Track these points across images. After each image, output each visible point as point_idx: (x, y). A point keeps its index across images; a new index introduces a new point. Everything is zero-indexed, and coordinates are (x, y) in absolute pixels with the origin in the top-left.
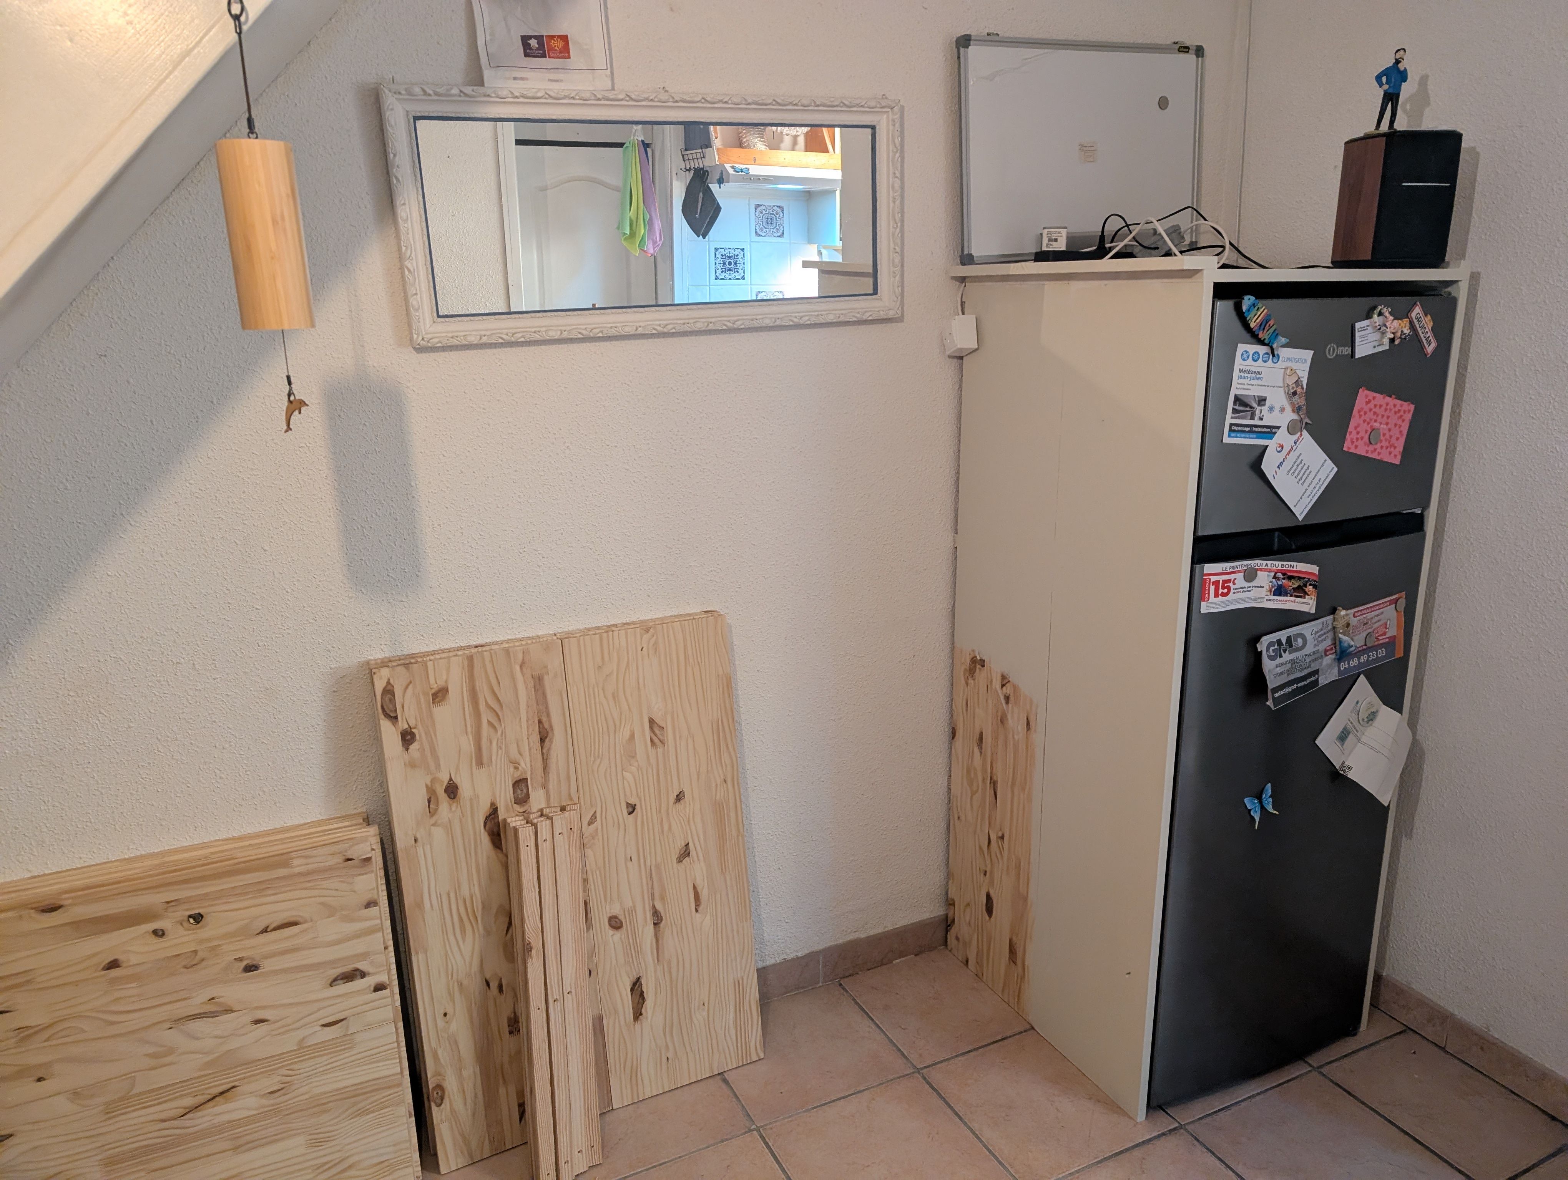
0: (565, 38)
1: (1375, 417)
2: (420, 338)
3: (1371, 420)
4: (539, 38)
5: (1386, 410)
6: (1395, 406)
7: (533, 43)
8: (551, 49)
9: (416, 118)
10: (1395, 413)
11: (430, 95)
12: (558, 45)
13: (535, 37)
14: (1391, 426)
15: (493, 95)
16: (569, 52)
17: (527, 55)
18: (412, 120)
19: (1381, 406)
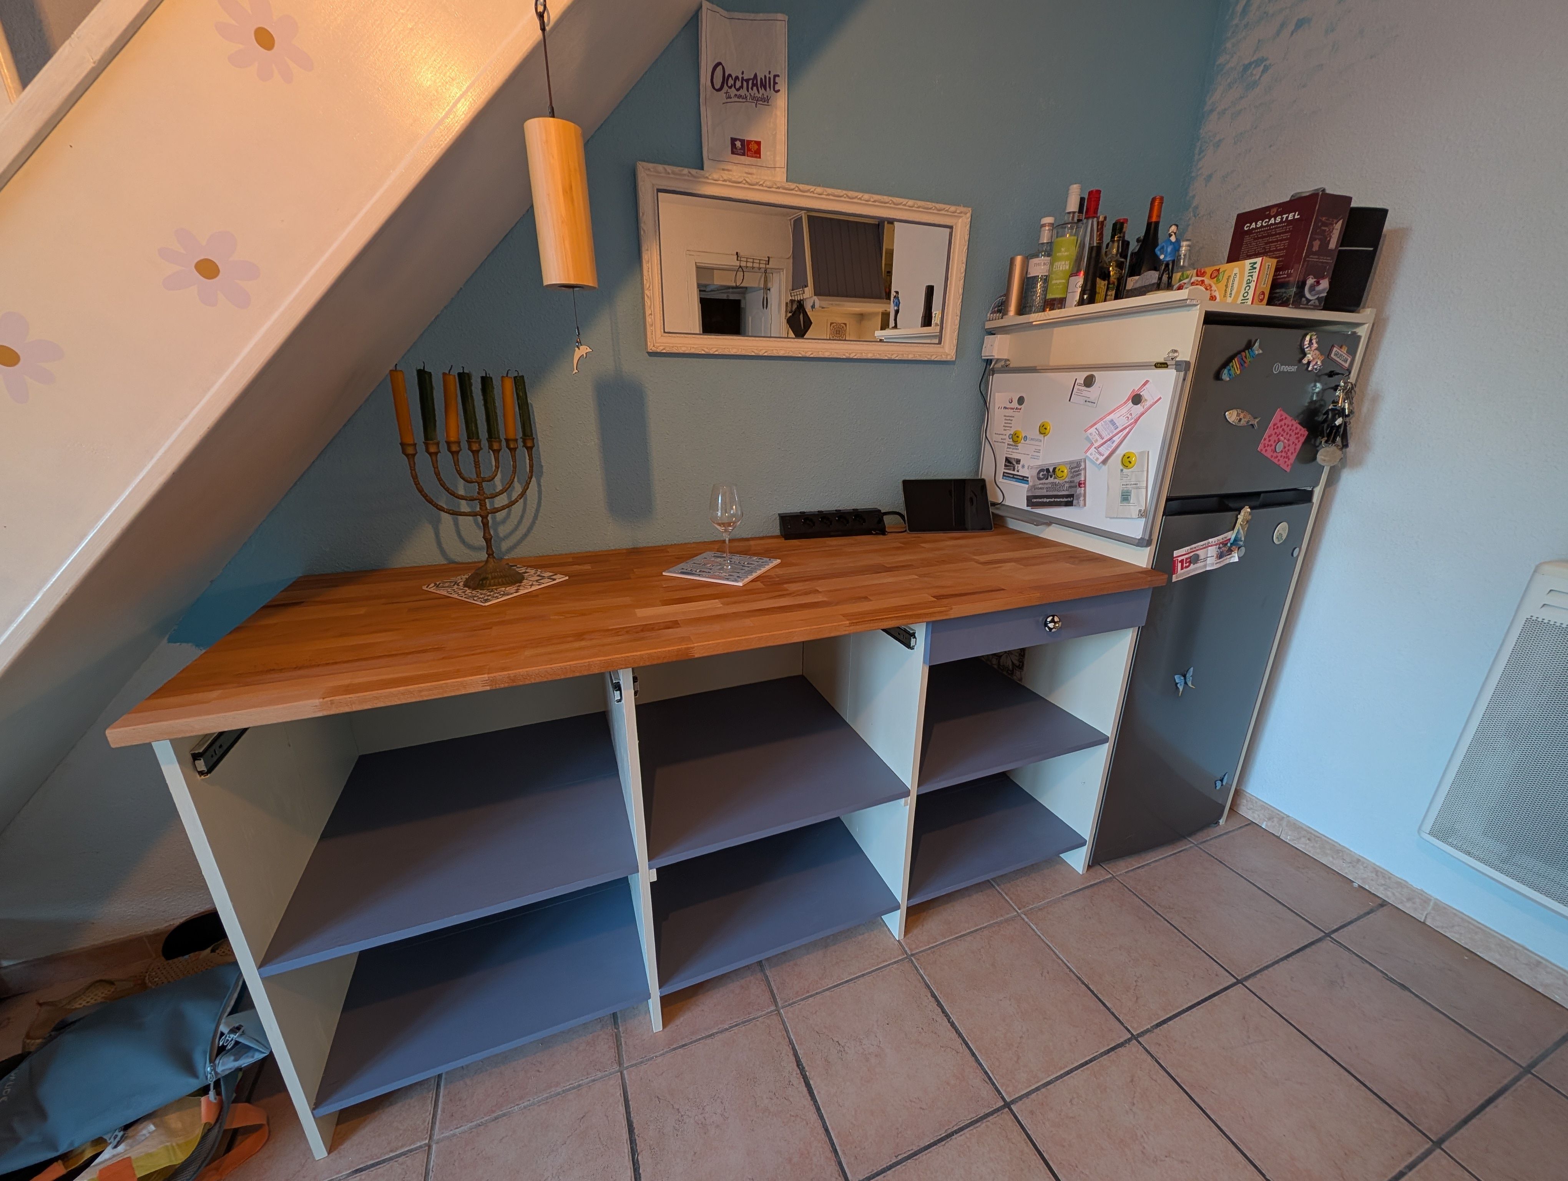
0: (758, 143)
1: (1282, 433)
2: (652, 345)
3: (1280, 434)
4: (742, 141)
5: (1290, 430)
6: (1296, 428)
7: (738, 144)
8: (749, 150)
9: (659, 191)
10: (1296, 434)
11: (669, 173)
12: (754, 147)
13: (740, 140)
14: (1291, 442)
15: (710, 177)
16: (760, 154)
17: (733, 153)
18: (656, 191)
19: (1288, 426)
